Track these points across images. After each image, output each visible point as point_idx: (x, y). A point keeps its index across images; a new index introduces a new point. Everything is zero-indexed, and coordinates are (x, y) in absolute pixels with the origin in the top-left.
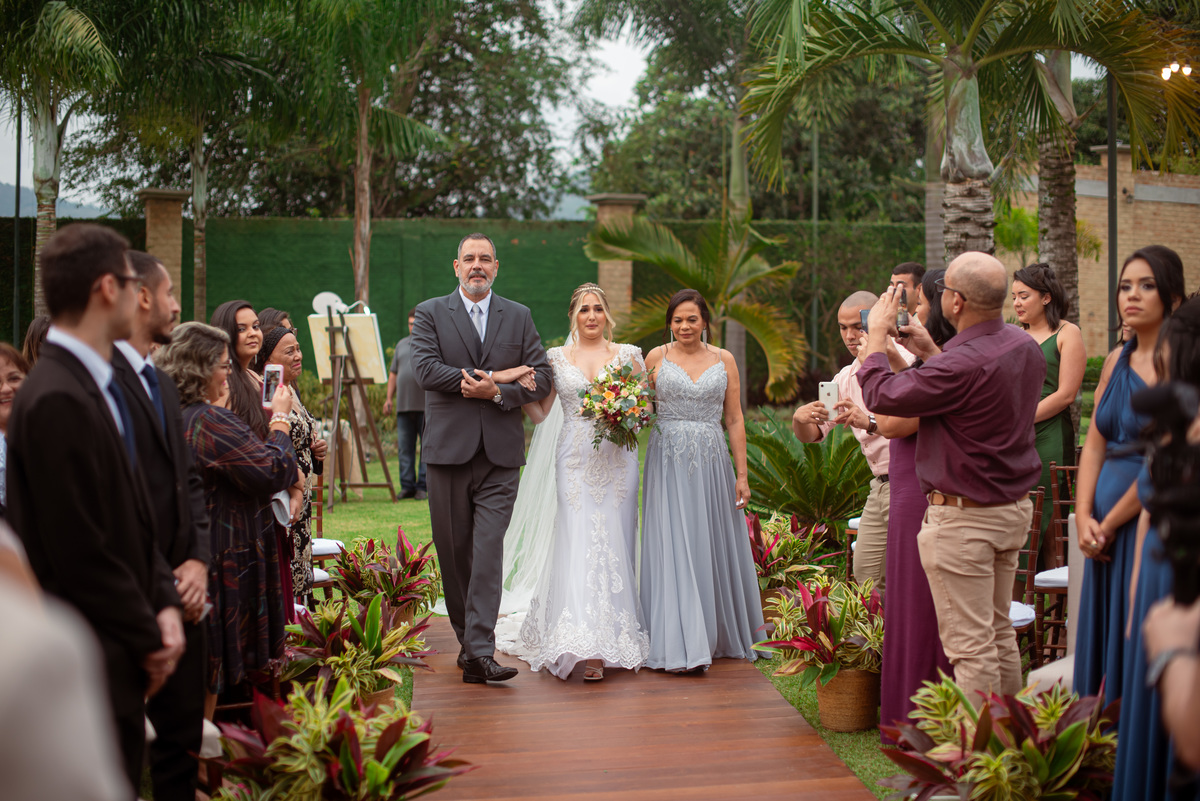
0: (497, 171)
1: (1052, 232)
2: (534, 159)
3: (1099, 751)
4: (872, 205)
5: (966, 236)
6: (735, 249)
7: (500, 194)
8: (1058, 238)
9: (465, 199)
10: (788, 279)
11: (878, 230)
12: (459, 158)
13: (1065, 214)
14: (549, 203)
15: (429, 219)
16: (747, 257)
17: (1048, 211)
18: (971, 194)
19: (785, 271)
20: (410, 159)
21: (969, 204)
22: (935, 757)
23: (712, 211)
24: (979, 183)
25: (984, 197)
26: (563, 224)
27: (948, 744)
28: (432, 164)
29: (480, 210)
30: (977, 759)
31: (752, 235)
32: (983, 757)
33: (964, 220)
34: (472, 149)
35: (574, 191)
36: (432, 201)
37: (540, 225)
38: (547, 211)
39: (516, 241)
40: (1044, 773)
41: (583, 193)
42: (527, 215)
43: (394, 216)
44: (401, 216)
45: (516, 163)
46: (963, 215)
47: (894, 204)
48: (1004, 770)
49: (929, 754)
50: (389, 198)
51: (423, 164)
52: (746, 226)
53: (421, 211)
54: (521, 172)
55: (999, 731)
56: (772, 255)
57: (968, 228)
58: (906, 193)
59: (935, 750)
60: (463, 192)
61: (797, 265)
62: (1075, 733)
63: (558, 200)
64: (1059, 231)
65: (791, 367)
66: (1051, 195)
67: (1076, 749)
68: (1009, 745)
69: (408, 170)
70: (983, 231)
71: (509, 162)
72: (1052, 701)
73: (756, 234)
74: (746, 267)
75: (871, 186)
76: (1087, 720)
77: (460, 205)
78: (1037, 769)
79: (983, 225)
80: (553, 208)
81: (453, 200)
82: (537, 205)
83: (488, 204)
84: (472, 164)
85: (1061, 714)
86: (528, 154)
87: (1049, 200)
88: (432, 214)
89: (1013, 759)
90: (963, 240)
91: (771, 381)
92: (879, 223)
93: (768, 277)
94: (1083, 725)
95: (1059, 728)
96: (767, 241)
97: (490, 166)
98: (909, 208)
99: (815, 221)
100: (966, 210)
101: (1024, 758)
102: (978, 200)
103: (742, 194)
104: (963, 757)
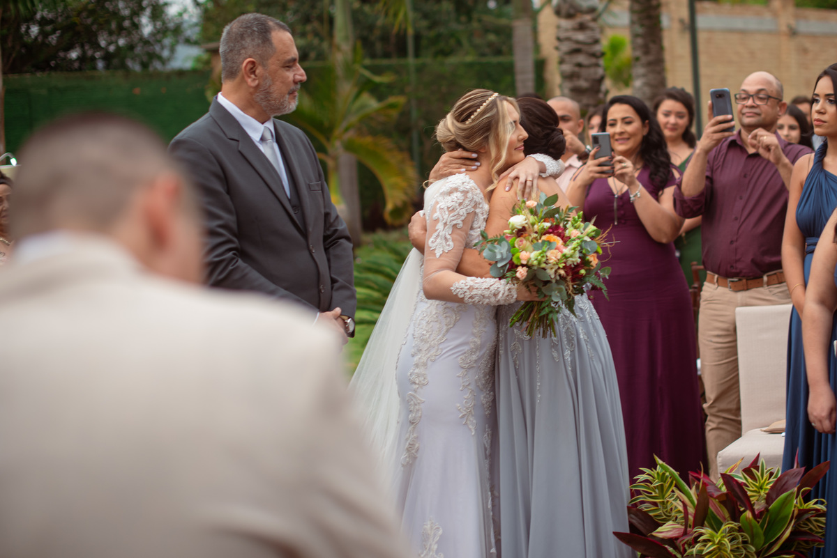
0: (113, 26)
1: (644, 59)
2: (148, 12)
3: (806, 516)
4: (459, 43)
5: (579, 65)
6: (346, 89)
7: (118, 48)
8: (649, 64)
9: (84, 52)
10: (394, 113)
11: (471, 65)
12: (79, 14)
13: (654, 42)
14: (166, 53)
15: (53, 74)
16: (358, 96)
17: (640, 41)
18: (582, 27)
19: (392, 106)
20: (30, 19)
21: (580, 36)
22: (660, 535)
23: (313, 55)
24: (588, 17)
25: (592, 29)
26: (181, 73)
27: (671, 522)
28: (51, 22)
29: (100, 65)
30: (701, 534)
31: (363, 76)
32: (707, 532)
33: (576, 51)
34: (90, 7)
35: (188, 41)
36: (55, 57)
37: (158, 74)
38: (164, 61)
39: (137, 91)
40: (761, 540)
41: (196, 43)
42: (145, 65)
43: (21, 72)
44: (26, 72)
45: (131, 17)
46: (575, 46)
47: (477, 41)
48: (726, 541)
49: (654, 534)
50: (14, 55)
51: (43, 22)
52: (357, 67)
53: (44, 66)
54: (136, 26)
55: (715, 507)
56: (378, 92)
57: (581, 58)
58: (487, 30)
59: (660, 529)
60: (82, 46)
61: (400, 100)
62: (786, 502)
63: (172, 50)
64: (651, 58)
65: (406, 193)
66: (642, 25)
67: (787, 516)
68: (725, 519)
69: (28, 28)
70: (593, 60)
71: (124, 18)
72: (759, 474)
73: (367, 74)
74: (358, 104)
75: (454, 26)
76: (796, 489)
77: (82, 59)
78: (753, 536)
79: (594, 55)
80: (169, 59)
81: (74, 55)
82: (153, 56)
83: (108, 57)
84: (89, 21)
85: (769, 487)
86: (142, 9)
87: (639, 30)
88: (56, 68)
89: (731, 530)
90: (577, 69)
91: (390, 206)
92: (469, 59)
93: (378, 111)
94: (792, 493)
95: (769, 499)
96: (377, 79)
97: (108, 22)
98: (490, 45)
99: (411, 60)
100: (577, 42)
101: (740, 530)
102: (589, 33)
103: (346, 38)
104: (685, 533)
